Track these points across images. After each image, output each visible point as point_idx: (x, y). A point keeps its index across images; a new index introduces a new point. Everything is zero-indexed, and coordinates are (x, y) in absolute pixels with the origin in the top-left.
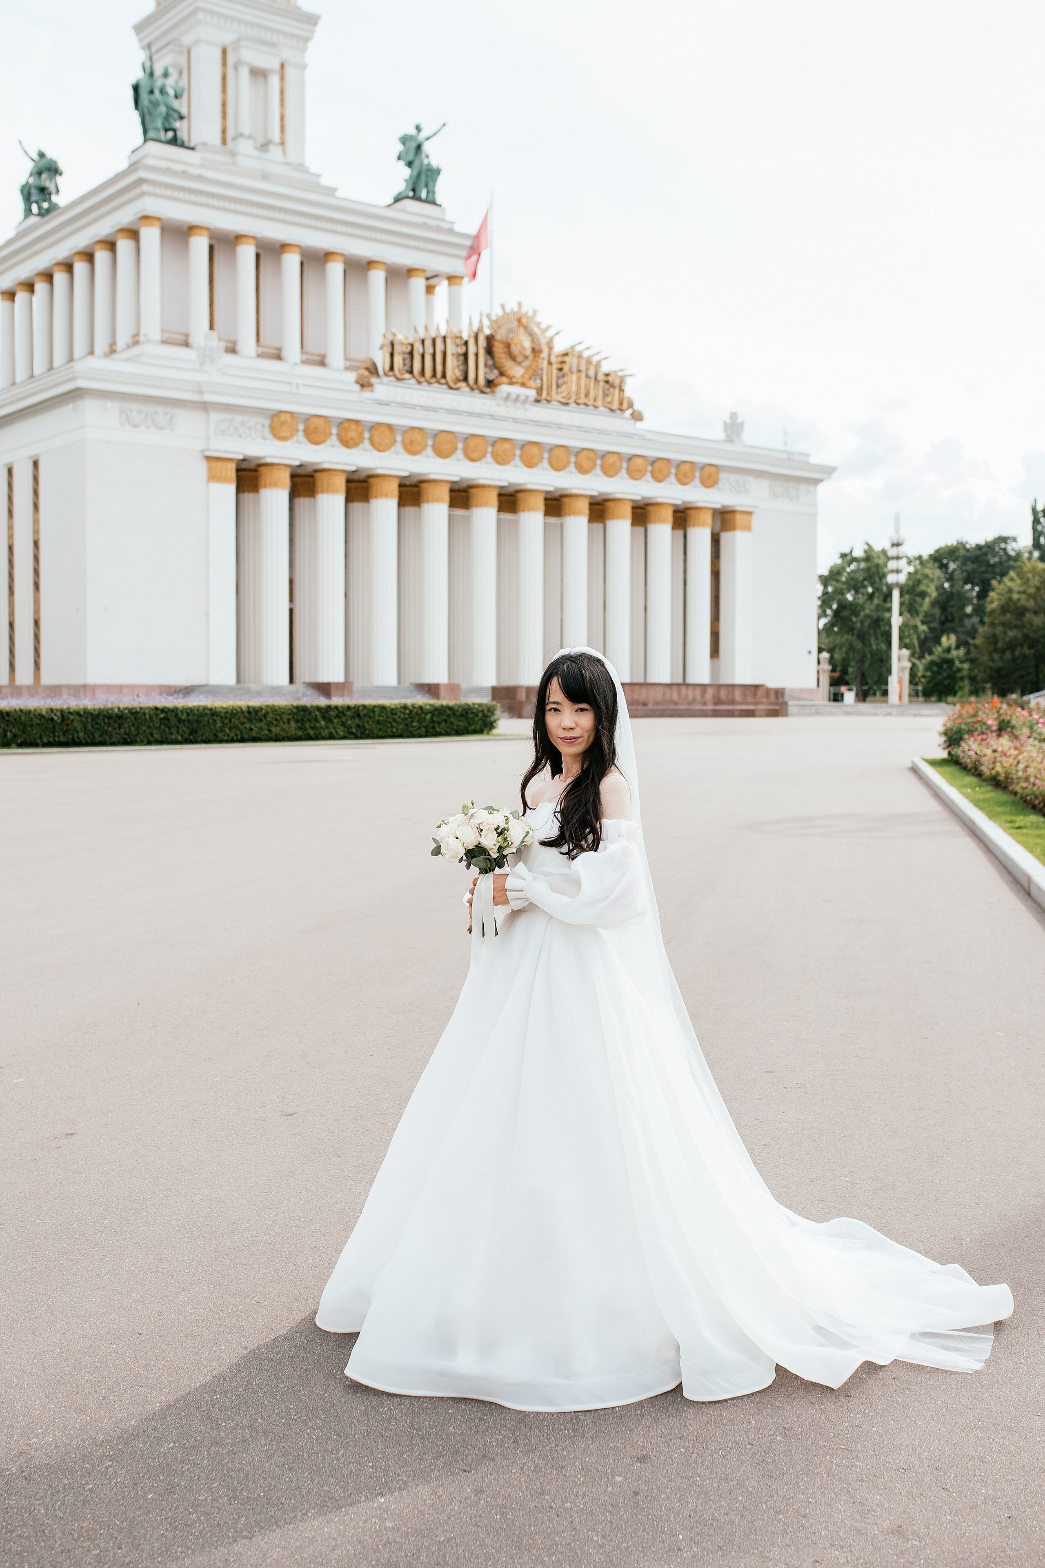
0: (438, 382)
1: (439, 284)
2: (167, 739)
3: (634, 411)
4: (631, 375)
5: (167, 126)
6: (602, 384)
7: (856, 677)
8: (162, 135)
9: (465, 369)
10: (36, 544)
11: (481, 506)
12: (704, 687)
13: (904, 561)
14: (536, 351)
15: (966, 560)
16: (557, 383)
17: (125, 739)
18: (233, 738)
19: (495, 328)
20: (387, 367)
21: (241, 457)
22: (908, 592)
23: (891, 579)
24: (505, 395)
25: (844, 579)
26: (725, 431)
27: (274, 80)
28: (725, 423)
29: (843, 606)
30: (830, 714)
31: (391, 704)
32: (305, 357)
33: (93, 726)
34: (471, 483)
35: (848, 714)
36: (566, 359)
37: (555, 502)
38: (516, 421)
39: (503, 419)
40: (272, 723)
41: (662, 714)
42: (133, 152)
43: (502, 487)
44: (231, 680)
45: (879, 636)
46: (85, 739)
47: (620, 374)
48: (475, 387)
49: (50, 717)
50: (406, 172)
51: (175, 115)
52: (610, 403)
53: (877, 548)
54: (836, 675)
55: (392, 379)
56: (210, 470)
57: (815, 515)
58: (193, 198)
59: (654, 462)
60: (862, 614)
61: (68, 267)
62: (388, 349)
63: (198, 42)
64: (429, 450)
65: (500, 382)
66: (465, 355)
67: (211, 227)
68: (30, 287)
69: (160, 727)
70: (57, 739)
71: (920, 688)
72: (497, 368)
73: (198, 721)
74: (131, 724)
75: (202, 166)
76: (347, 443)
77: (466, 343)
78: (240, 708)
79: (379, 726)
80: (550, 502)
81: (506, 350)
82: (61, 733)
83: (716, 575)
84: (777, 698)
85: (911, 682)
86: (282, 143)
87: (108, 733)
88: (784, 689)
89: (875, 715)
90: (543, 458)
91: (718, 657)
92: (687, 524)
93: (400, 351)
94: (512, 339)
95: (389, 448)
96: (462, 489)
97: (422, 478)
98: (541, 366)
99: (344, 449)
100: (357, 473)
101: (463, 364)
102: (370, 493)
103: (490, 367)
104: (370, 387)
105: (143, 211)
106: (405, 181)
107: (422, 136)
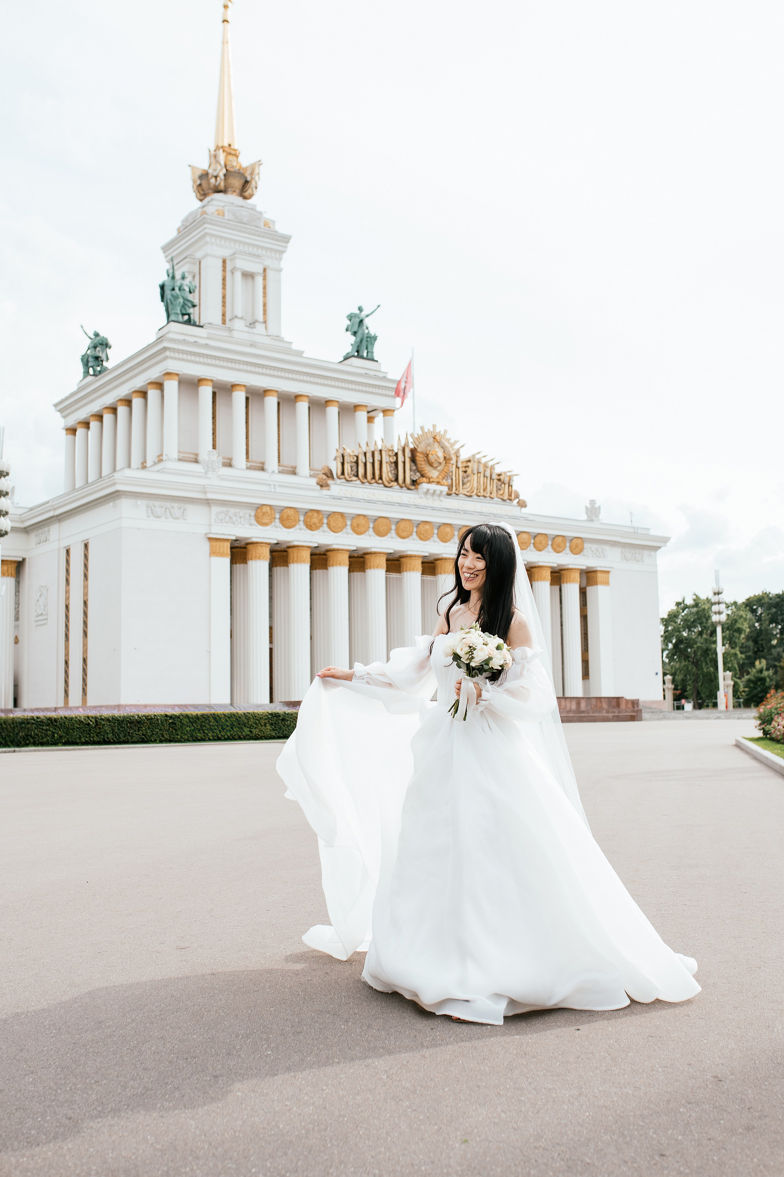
0: (377, 482)
1: (378, 416)
3: (519, 500)
4: (516, 475)
5: (184, 312)
6: (495, 481)
7: (692, 694)
8: (180, 318)
9: (396, 473)
10: (85, 603)
11: (410, 571)
12: (578, 700)
13: (723, 606)
14: (446, 459)
15: (770, 606)
16: (463, 480)
17: (143, 739)
19: (417, 443)
20: (339, 473)
21: (234, 538)
22: (728, 629)
23: (715, 618)
24: (425, 490)
25: (679, 621)
26: (587, 513)
27: (259, 280)
28: (586, 507)
29: (680, 641)
30: (674, 718)
32: (281, 468)
33: (118, 729)
34: (402, 554)
35: (688, 718)
36: (469, 464)
38: (433, 509)
39: (424, 508)
40: (253, 726)
42: (159, 330)
43: (424, 557)
45: (708, 662)
46: (113, 739)
47: (509, 474)
48: (403, 485)
49: (87, 722)
50: (352, 339)
51: (190, 305)
52: (501, 495)
53: (703, 597)
54: (678, 692)
55: (344, 480)
56: (211, 548)
57: (656, 573)
59: (536, 536)
60: (694, 646)
61: (114, 410)
62: (339, 460)
63: (206, 256)
64: (370, 531)
65: (421, 482)
66: (396, 463)
67: (214, 379)
68: (86, 424)
69: (169, 729)
71: (740, 700)
72: (419, 471)
74: (147, 727)
75: (208, 338)
76: (311, 527)
77: (396, 454)
81: (424, 458)
83: (584, 618)
84: (633, 707)
85: (734, 696)
86: (265, 322)
88: (638, 700)
89: (708, 718)
90: (454, 535)
91: (588, 678)
92: (562, 582)
93: (349, 461)
94: (430, 451)
95: (342, 530)
96: (395, 559)
97: (366, 551)
98: (451, 469)
99: (309, 531)
100: (318, 548)
101: (394, 469)
102: (328, 563)
103: (414, 471)
104: (327, 486)
105: (166, 369)
106: (352, 345)
107: (364, 314)
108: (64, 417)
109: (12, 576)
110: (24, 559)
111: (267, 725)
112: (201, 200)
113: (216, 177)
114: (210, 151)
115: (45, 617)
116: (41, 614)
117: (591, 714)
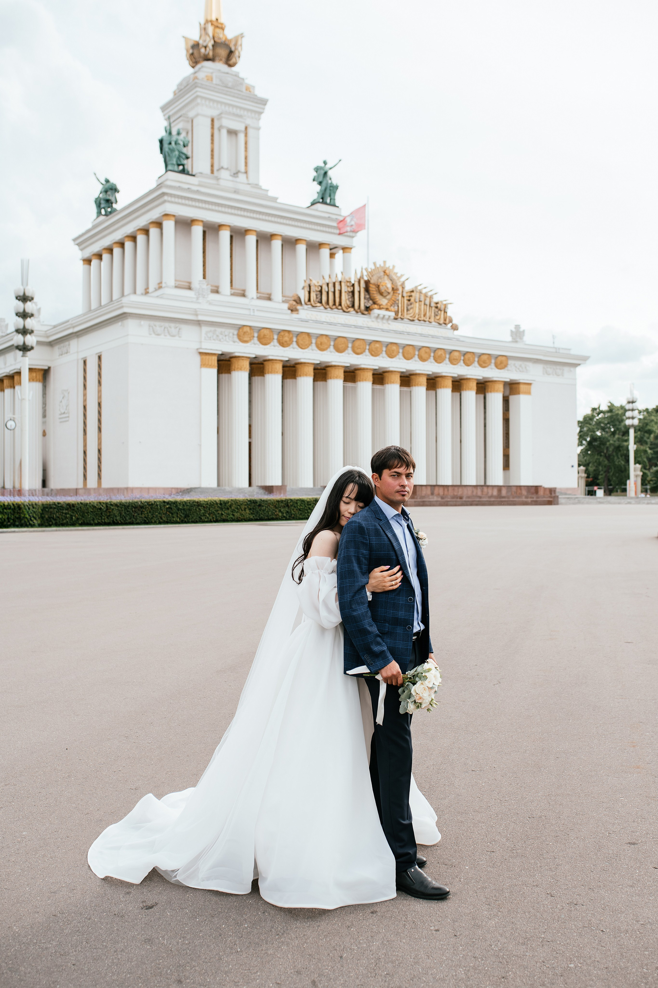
0: (337, 308)
1: (338, 252)
2: (170, 520)
3: (453, 324)
4: (451, 304)
5: (179, 163)
6: (433, 308)
7: (604, 482)
8: (176, 168)
9: (353, 300)
10: (99, 404)
11: (363, 381)
12: (499, 488)
13: (637, 412)
14: (394, 290)
16: (407, 308)
17: (145, 521)
18: (211, 519)
19: (371, 276)
20: (307, 300)
21: (220, 353)
22: (639, 430)
23: (628, 422)
24: (376, 315)
25: (594, 423)
26: (512, 336)
27: (241, 136)
28: (512, 331)
29: (594, 439)
30: (588, 503)
31: (307, 499)
32: (259, 295)
33: (125, 513)
34: (356, 367)
35: (600, 503)
36: (413, 294)
37: (407, 378)
38: (383, 330)
39: (375, 329)
40: (235, 511)
41: (471, 504)
42: (159, 178)
43: (375, 370)
44: (214, 485)
45: (620, 456)
46: (120, 521)
47: (444, 303)
48: (359, 311)
49: (99, 507)
50: (318, 188)
51: (184, 157)
52: (438, 320)
53: (617, 404)
54: (590, 480)
55: (310, 306)
56: (202, 360)
57: (575, 385)
58: (193, 203)
59: (465, 354)
60: (608, 443)
61: (122, 245)
62: (307, 289)
63: (197, 115)
64: (332, 348)
65: (373, 308)
66: (353, 292)
67: (204, 220)
68: (99, 256)
69: (167, 513)
70: (103, 521)
71: (648, 487)
72: (371, 299)
73: (189, 510)
74: (148, 511)
75: (199, 185)
76: (283, 344)
77: (353, 285)
78: (215, 501)
79: (300, 512)
80: (404, 378)
81: (377, 289)
82: (106, 517)
83: (506, 421)
84: (551, 494)
85: (642, 483)
86: (246, 172)
87: (135, 517)
88: (556, 488)
89: (619, 503)
90: (399, 352)
91: (509, 469)
92: (486, 391)
93: (314, 290)
94: (381, 283)
95: (308, 347)
96: (351, 371)
98: (398, 298)
99: (281, 348)
100: (289, 362)
101: (351, 297)
102: (297, 374)
103: (368, 299)
104: (296, 311)
105: (165, 211)
106: (318, 193)
107: (328, 166)
108: (82, 250)
109: (39, 381)
110: (49, 368)
111: (247, 509)
112: (193, 67)
113: (206, 47)
114: (200, 24)
115: (67, 415)
116: (64, 413)
117: (511, 499)
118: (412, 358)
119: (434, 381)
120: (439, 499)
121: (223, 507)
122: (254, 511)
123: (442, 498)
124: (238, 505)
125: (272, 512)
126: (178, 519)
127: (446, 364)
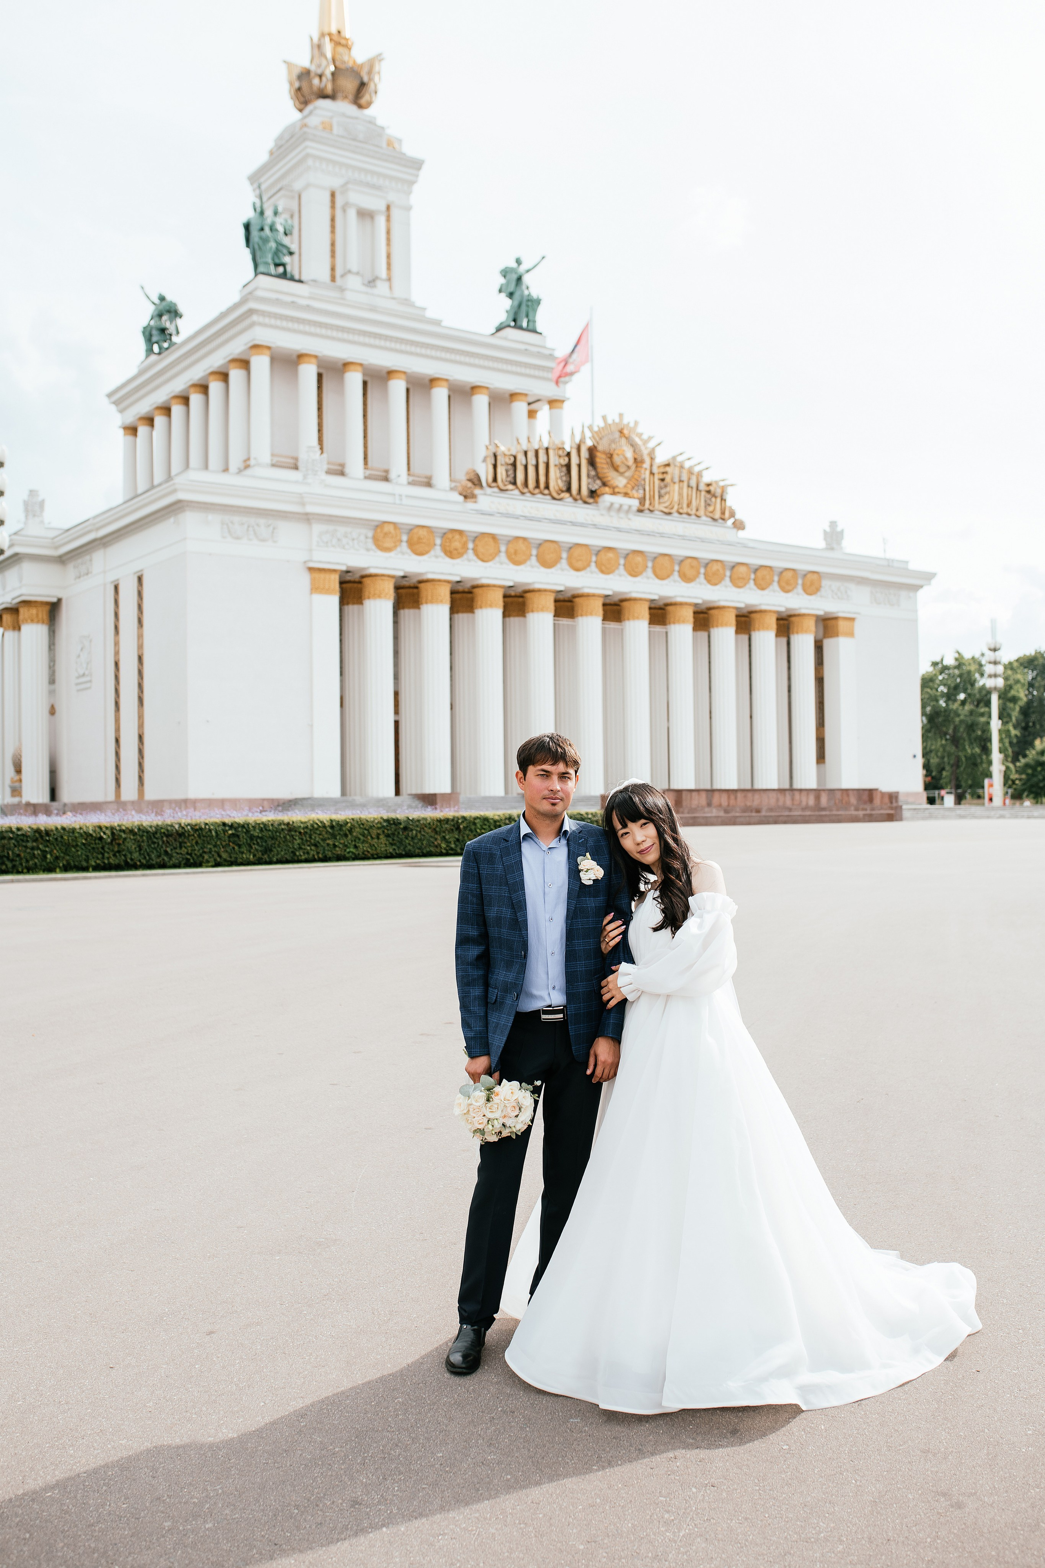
0: (542, 493)
1: (542, 408)
2: (237, 859)
3: (736, 520)
4: (732, 485)
5: (277, 261)
6: (703, 493)
8: (272, 269)
9: (568, 480)
10: (140, 659)
11: (586, 615)
12: (817, 792)
13: (1001, 666)
14: (638, 462)
16: (659, 492)
18: (314, 856)
19: (598, 439)
20: (490, 479)
21: (344, 568)
22: (1004, 697)
23: (987, 683)
24: (608, 504)
25: (937, 686)
26: (825, 539)
27: (381, 221)
28: (825, 531)
29: (937, 711)
32: (411, 479)
34: (576, 592)
35: (954, 816)
36: (668, 469)
37: (660, 611)
38: (619, 530)
39: (607, 529)
40: (359, 839)
42: (244, 286)
43: (607, 597)
44: (335, 792)
47: (722, 484)
48: (578, 497)
50: (507, 303)
51: (285, 251)
52: (712, 512)
53: (967, 655)
54: (931, 779)
55: (496, 490)
56: (313, 582)
57: (915, 621)
58: (301, 327)
59: (757, 569)
60: (956, 719)
61: (185, 400)
62: (491, 461)
63: (308, 186)
64: (534, 560)
65: (603, 492)
66: (568, 466)
67: (320, 355)
68: (150, 421)
69: (229, 845)
71: (1015, 790)
72: (599, 478)
73: (273, 838)
74: (194, 842)
75: (310, 298)
76: (451, 553)
77: (569, 454)
80: (655, 611)
81: (608, 460)
82: (111, 855)
83: (820, 681)
84: (891, 802)
85: (1007, 785)
86: (389, 279)
88: (898, 793)
90: (647, 567)
91: (824, 762)
92: (791, 631)
93: (503, 463)
94: (614, 450)
95: (493, 558)
96: (567, 599)
97: (527, 588)
98: (643, 476)
99: (448, 560)
100: (461, 584)
101: (565, 475)
102: (474, 604)
103: (593, 478)
104: (473, 498)
105: (253, 340)
106: (507, 312)
107: (522, 268)
108: (121, 411)
109: (43, 622)
110: (60, 600)
111: (381, 837)
112: (301, 110)
113: (320, 76)
114: (312, 39)
115: (87, 679)
116: (84, 675)
117: (835, 812)
118: (668, 576)
119: (706, 615)
120: (722, 814)
121: (337, 833)
122: (395, 838)
123: (726, 811)
124: (366, 829)
125: (428, 840)
126: (252, 857)
127: (726, 587)
